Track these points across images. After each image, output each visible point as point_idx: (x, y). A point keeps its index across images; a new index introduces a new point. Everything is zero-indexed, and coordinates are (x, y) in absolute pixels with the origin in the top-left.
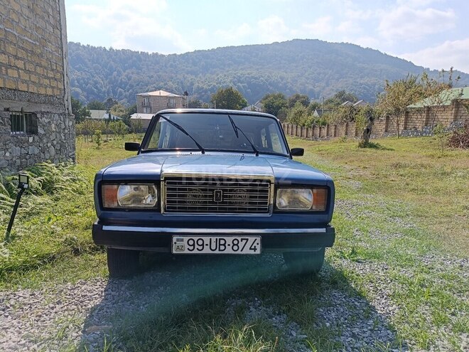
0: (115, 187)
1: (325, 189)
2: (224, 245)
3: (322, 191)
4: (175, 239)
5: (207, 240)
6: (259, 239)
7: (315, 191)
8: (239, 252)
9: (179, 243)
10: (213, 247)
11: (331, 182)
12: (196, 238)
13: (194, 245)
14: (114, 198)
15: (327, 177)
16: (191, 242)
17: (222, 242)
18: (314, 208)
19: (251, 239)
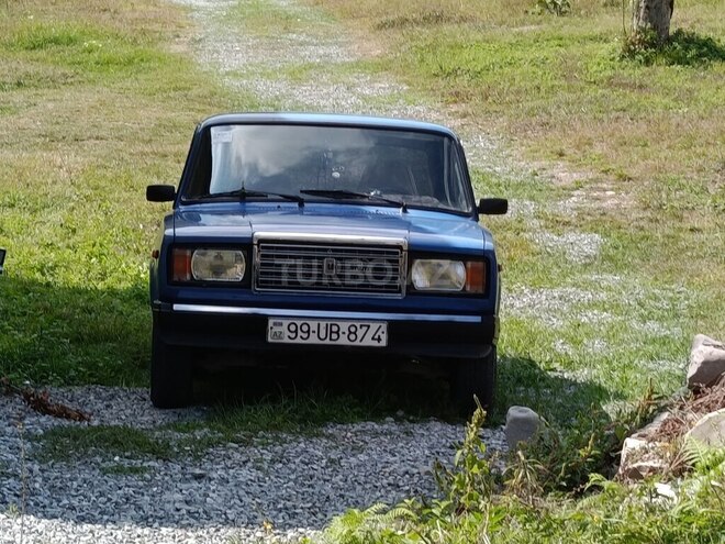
0: (188, 253)
1: (484, 265)
2: (337, 333)
3: (481, 264)
4: (271, 322)
5: (313, 325)
6: (384, 327)
7: (469, 264)
8: (357, 343)
9: (277, 329)
10: (323, 335)
11: (492, 252)
12: (299, 323)
13: (296, 331)
14: (187, 267)
15: (489, 245)
16: (293, 328)
17: (335, 329)
18: (468, 289)
19: (374, 326)
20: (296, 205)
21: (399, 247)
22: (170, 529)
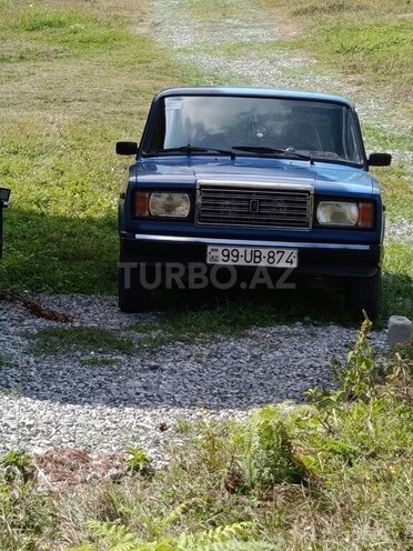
0: (147, 195)
1: (372, 206)
2: (259, 257)
3: (369, 205)
4: (209, 249)
5: (241, 251)
6: (295, 252)
7: (361, 205)
8: (275, 265)
9: (213, 254)
10: (248, 259)
11: (378, 196)
12: (230, 249)
13: (228, 256)
14: (146, 207)
15: (376, 190)
16: (226, 253)
17: (258, 254)
18: (360, 224)
19: (288, 252)
20: (229, 158)
21: (308, 192)
22: (132, 409)
